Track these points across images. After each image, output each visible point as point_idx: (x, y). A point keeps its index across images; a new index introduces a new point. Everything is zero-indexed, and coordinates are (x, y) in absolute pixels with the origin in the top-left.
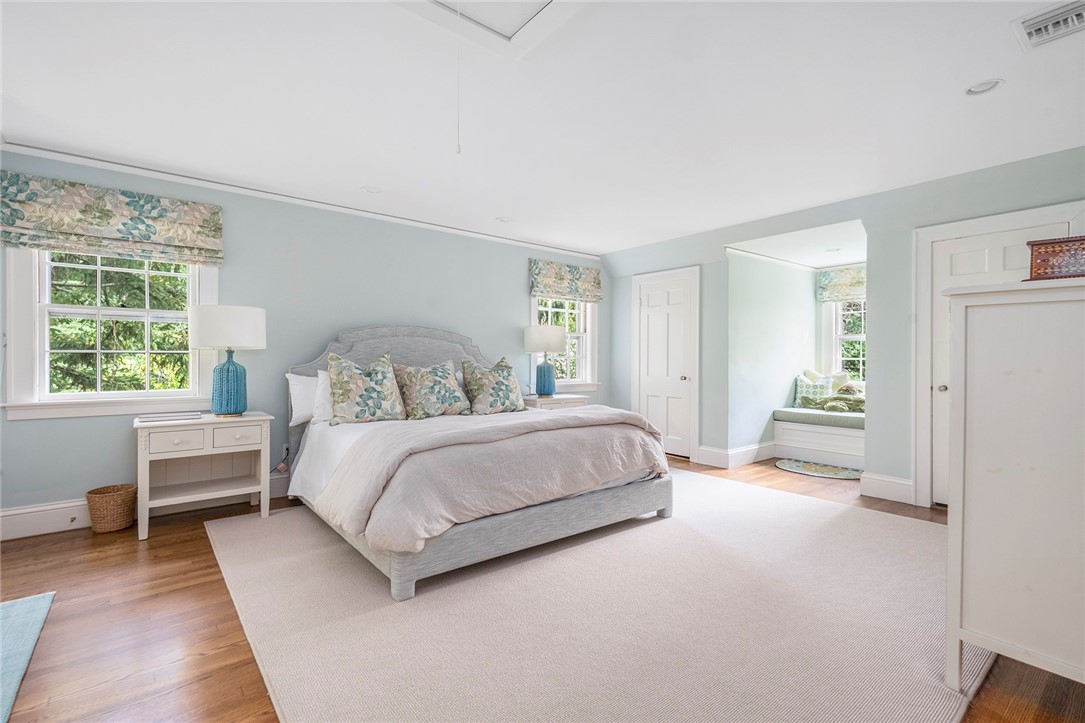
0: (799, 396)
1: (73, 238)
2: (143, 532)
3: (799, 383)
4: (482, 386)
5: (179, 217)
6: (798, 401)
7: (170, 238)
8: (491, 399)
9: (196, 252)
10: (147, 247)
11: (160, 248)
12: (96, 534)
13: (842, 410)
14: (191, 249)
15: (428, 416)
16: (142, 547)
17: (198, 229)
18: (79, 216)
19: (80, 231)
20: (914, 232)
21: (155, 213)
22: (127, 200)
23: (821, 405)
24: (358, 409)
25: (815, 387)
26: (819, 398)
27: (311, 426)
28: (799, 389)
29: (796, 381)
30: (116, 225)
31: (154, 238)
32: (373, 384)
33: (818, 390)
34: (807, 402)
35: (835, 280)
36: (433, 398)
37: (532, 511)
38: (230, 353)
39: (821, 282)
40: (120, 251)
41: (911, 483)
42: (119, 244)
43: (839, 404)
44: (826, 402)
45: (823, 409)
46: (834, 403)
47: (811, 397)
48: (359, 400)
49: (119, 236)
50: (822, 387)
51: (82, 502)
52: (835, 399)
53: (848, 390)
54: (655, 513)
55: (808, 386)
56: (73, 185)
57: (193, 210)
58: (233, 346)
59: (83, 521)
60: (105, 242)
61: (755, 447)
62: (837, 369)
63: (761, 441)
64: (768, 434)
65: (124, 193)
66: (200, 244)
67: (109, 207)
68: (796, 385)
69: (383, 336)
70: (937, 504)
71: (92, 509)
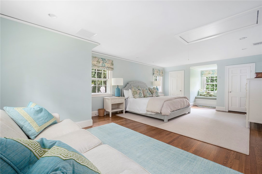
0: (199, 94)
1: (96, 66)
2: (110, 116)
3: (199, 92)
4: (154, 92)
5: (108, 62)
6: (199, 95)
7: (107, 66)
8: (156, 94)
9: (111, 68)
10: (105, 68)
11: (106, 68)
12: (100, 117)
13: (208, 96)
14: (110, 68)
15: (147, 97)
16: (110, 118)
17: (111, 64)
18: (96, 63)
19: (97, 65)
20: (226, 66)
21: (105, 62)
22: (102, 60)
23: (204, 96)
24: (139, 96)
25: (202, 92)
26: (203, 94)
27: (129, 99)
28: (199, 93)
29: (198, 91)
30: (101, 64)
31: (106, 66)
32: (140, 91)
33: (203, 93)
34: (201, 95)
35: (205, 73)
36: (148, 94)
37: (178, 111)
38: (118, 86)
39: (202, 73)
40: (101, 68)
41: (225, 108)
42: (101, 67)
43: (208, 95)
44: (205, 95)
45: (205, 96)
46: (207, 95)
47: (202, 94)
48: (139, 94)
49: (101, 66)
50: (203, 92)
51: (97, 111)
52: (207, 94)
53: (209, 93)
54: (188, 113)
55: (201, 92)
56: (95, 57)
57: (110, 61)
58: (118, 85)
59: (97, 115)
60: (100, 67)
61: (193, 103)
62: (205, 89)
63: (194, 102)
64: (195, 101)
65: (101, 59)
66: (111, 67)
67: (100, 61)
68: (198, 92)
69: (134, 83)
70: (229, 111)
71: (99, 113)
